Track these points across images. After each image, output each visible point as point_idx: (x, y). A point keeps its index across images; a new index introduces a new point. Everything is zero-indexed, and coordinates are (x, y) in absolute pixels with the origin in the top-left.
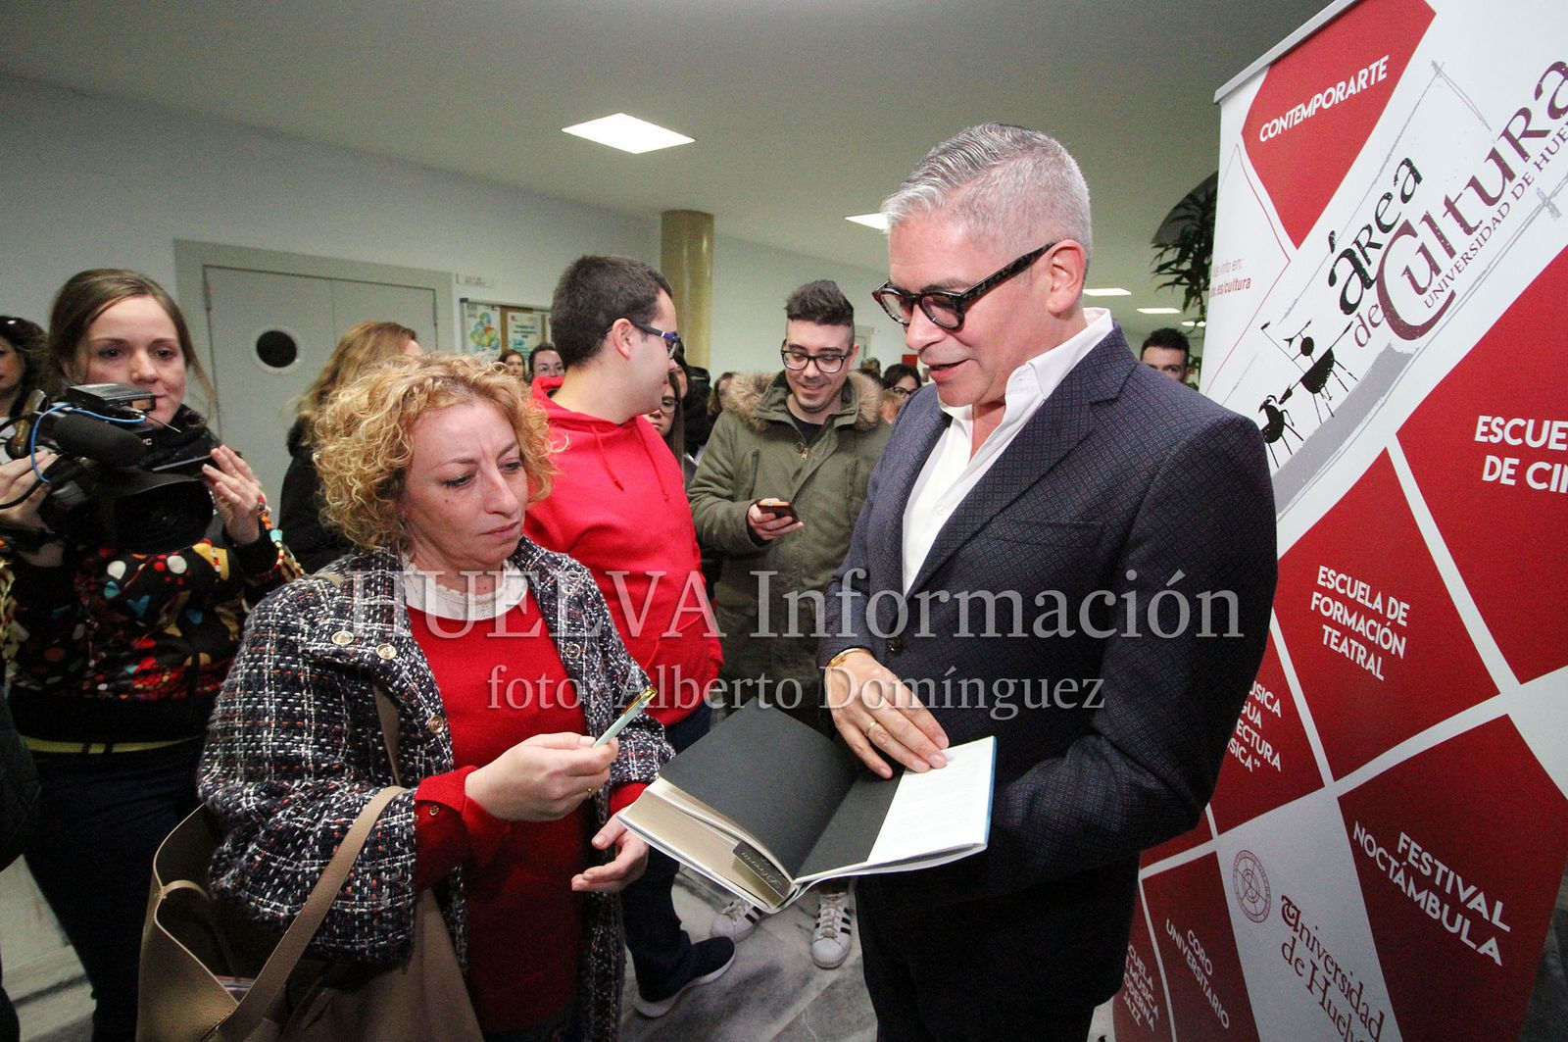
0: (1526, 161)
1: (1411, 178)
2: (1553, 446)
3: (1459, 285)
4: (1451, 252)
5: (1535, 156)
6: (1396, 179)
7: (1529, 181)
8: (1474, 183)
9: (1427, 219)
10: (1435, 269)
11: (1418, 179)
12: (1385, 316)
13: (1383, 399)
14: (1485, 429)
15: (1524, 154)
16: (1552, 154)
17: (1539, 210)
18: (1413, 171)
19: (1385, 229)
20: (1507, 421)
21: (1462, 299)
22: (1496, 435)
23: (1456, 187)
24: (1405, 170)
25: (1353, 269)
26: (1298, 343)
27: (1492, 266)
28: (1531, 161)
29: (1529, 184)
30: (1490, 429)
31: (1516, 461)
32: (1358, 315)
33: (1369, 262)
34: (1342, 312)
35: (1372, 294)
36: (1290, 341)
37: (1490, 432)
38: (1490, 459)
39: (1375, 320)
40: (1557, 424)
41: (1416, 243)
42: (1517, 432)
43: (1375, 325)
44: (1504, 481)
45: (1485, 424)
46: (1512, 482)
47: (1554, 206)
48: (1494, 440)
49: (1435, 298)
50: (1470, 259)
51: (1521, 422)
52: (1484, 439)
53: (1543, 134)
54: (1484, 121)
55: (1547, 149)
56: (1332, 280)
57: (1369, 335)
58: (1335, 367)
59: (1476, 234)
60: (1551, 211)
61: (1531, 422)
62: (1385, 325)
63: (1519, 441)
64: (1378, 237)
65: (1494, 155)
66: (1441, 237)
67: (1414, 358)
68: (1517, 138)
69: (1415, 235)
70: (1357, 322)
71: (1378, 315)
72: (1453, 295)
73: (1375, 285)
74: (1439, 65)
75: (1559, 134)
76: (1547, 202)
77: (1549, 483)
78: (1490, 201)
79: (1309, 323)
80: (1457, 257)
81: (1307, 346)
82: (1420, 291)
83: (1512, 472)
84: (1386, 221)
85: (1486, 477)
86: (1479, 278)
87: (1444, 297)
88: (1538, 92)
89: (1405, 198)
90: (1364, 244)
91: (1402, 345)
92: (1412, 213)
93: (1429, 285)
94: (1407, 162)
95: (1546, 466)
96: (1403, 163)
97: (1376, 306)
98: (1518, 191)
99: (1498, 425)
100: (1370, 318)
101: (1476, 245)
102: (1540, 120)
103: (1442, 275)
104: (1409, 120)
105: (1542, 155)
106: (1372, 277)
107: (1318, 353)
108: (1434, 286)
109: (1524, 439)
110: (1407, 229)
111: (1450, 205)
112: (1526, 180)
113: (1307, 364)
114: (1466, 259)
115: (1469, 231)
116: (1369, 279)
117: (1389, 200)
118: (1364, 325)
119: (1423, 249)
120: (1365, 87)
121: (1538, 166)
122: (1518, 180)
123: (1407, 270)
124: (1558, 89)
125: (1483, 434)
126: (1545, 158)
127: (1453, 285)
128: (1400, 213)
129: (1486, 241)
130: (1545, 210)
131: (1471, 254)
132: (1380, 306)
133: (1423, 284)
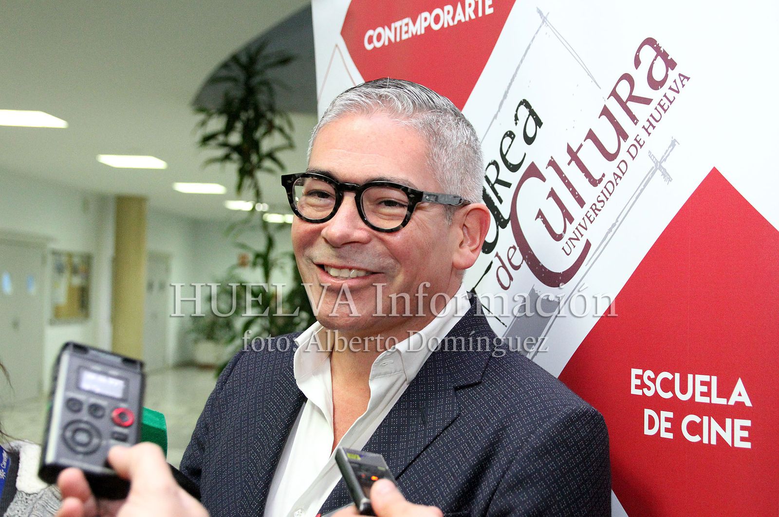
0: (636, 124)
1: (531, 120)
2: (699, 399)
3: (594, 234)
4: (581, 202)
5: (642, 122)
6: (516, 119)
7: (641, 143)
8: (591, 135)
9: (552, 163)
10: (568, 217)
11: (539, 123)
12: (524, 258)
14: (638, 382)
15: (633, 118)
16: (657, 121)
17: (652, 172)
18: (532, 113)
19: (514, 168)
20: (656, 375)
21: (597, 249)
22: (649, 389)
23: (576, 139)
24: (524, 112)
27: (620, 220)
28: (640, 124)
29: (641, 146)
30: (642, 381)
31: (670, 415)
32: (497, 256)
33: (501, 201)
35: (507, 236)
37: (643, 386)
38: (648, 412)
39: (516, 264)
40: (700, 378)
41: (546, 188)
42: (667, 385)
43: (516, 268)
44: (664, 435)
45: (637, 377)
46: (670, 436)
47: (665, 170)
48: (649, 393)
49: (572, 246)
50: (599, 210)
51: (669, 376)
52: (639, 392)
53: (647, 101)
54: (592, 77)
55: (651, 115)
57: (511, 278)
59: (601, 186)
60: (663, 174)
61: (677, 375)
62: (525, 267)
63: (669, 395)
64: (506, 175)
65: (606, 112)
66: (569, 185)
68: (625, 101)
69: (544, 180)
71: (518, 258)
72: (588, 245)
73: (509, 225)
74: (545, 15)
75: (659, 104)
76: (658, 166)
77: (701, 436)
78: (610, 157)
80: (587, 207)
82: (557, 238)
83: (669, 425)
84: (513, 160)
85: (648, 432)
86: (610, 230)
87: (580, 246)
88: (637, 62)
89: (529, 140)
90: (493, 181)
91: (546, 292)
92: (538, 155)
93: (565, 231)
94: (525, 103)
95: (696, 419)
96: (521, 104)
97: (514, 247)
98: (633, 151)
99: (649, 378)
100: (509, 260)
101: (602, 198)
102: (642, 89)
103: (575, 223)
104: (522, 61)
105: (648, 120)
106: (506, 217)
108: (569, 234)
109: (674, 393)
110: (533, 171)
111: (573, 155)
112: (638, 142)
114: (595, 210)
115: (594, 182)
116: (502, 217)
117: (513, 139)
118: (504, 266)
119: (552, 194)
120: (473, 17)
121: (646, 130)
122: (631, 140)
123: (540, 214)
124: (653, 63)
125: (637, 387)
126: (651, 124)
127: (587, 235)
128: (525, 154)
129: (610, 194)
130: (658, 173)
131: (599, 206)
132: (518, 248)
133: (558, 230)
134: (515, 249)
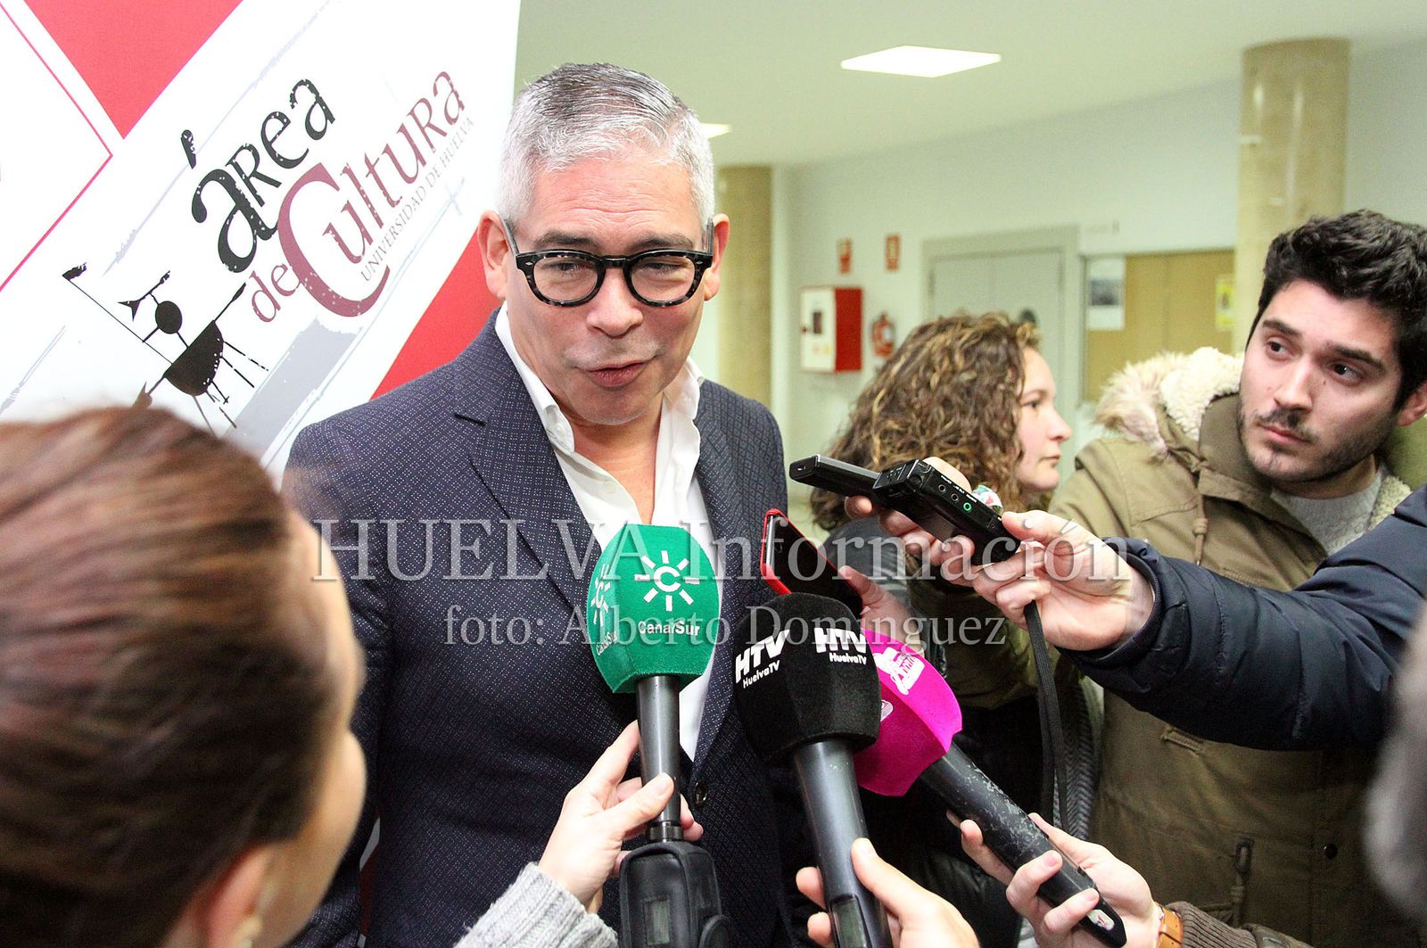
0: (433, 152)
1: (318, 110)
3: (392, 259)
4: (380, 224)
6: (295, 100)
7: (439, 173)
8: (387, 150)
10: (366, 236)
11: (329, 117)
12: (301, 281)
13: (316, 393)
15: (431, 145)
17: (448, 204)
18: (319, 100)
19: (288, 164)
21: (397, 274)
23: (373, 148)
24: (306, 95)
25: (233, 204)
26: (148, 310)
28: (437, 154)
32: (253, 275)
33: (261, 203)
34: (225, 267)
35: (271, 252)
36: (134, 306)
39: (287, 288)
41: (339, 198)
43: (286, 293)
49: (371, 270)
50: (398, 234)
53: (443, 134)
55: (448, 150)
56: (199, 212)
57: (277, 307)
58: (227, 352)
59: (399, 208)
62: (303, 293)
64: (268, 167)
65: (402, 129)
66: (367, 201)
67: (357, 340)
68: (423, 125)
69: (336, 188)
70: (252, 286)
71: (290, 280)
72: (387, 271)
73: (276, 236)
75: (453, 140)
76: (452, 200)
78: (410, 180)
79: (166, 276)
80: (385, 229)
81: (169, 318)
82: (354, 260)
84: (285, 151)
87: (380, 271)
88: (435, 91)
89: (315, 134)
90: (247, 171)
91: (335, 323)
92: (319, 153)
93: (363, 253)
94: (310, 85)
96: (303, 84)
97: (283, 267)
100: (275, 284)
101: (400, 221)
102: (439, 120)
103: (374, 245)
105: (444, 153)
106: (271, 226)
107: (191, 329)
108: (368, 256)
110: (319, 174)
111: (370, 167)
112: (436, 171)
113: (172, 347)
114: (394, 233)
115: (393, 203)
116: (263, 225)
117: (286, 124)
118: (265, 291)
119: (348, 207)
121: (443, 162)
122: (429, 167)
123: (330, 228)
124: (448, 98)
126: (446, 157)
127: (387, 261)
128: (307, 151)
129: (408, 218)
130: (452, 206)
131: (397, 229)
132: (290, 268)
133: (356, 252)
134: (285, 269)
